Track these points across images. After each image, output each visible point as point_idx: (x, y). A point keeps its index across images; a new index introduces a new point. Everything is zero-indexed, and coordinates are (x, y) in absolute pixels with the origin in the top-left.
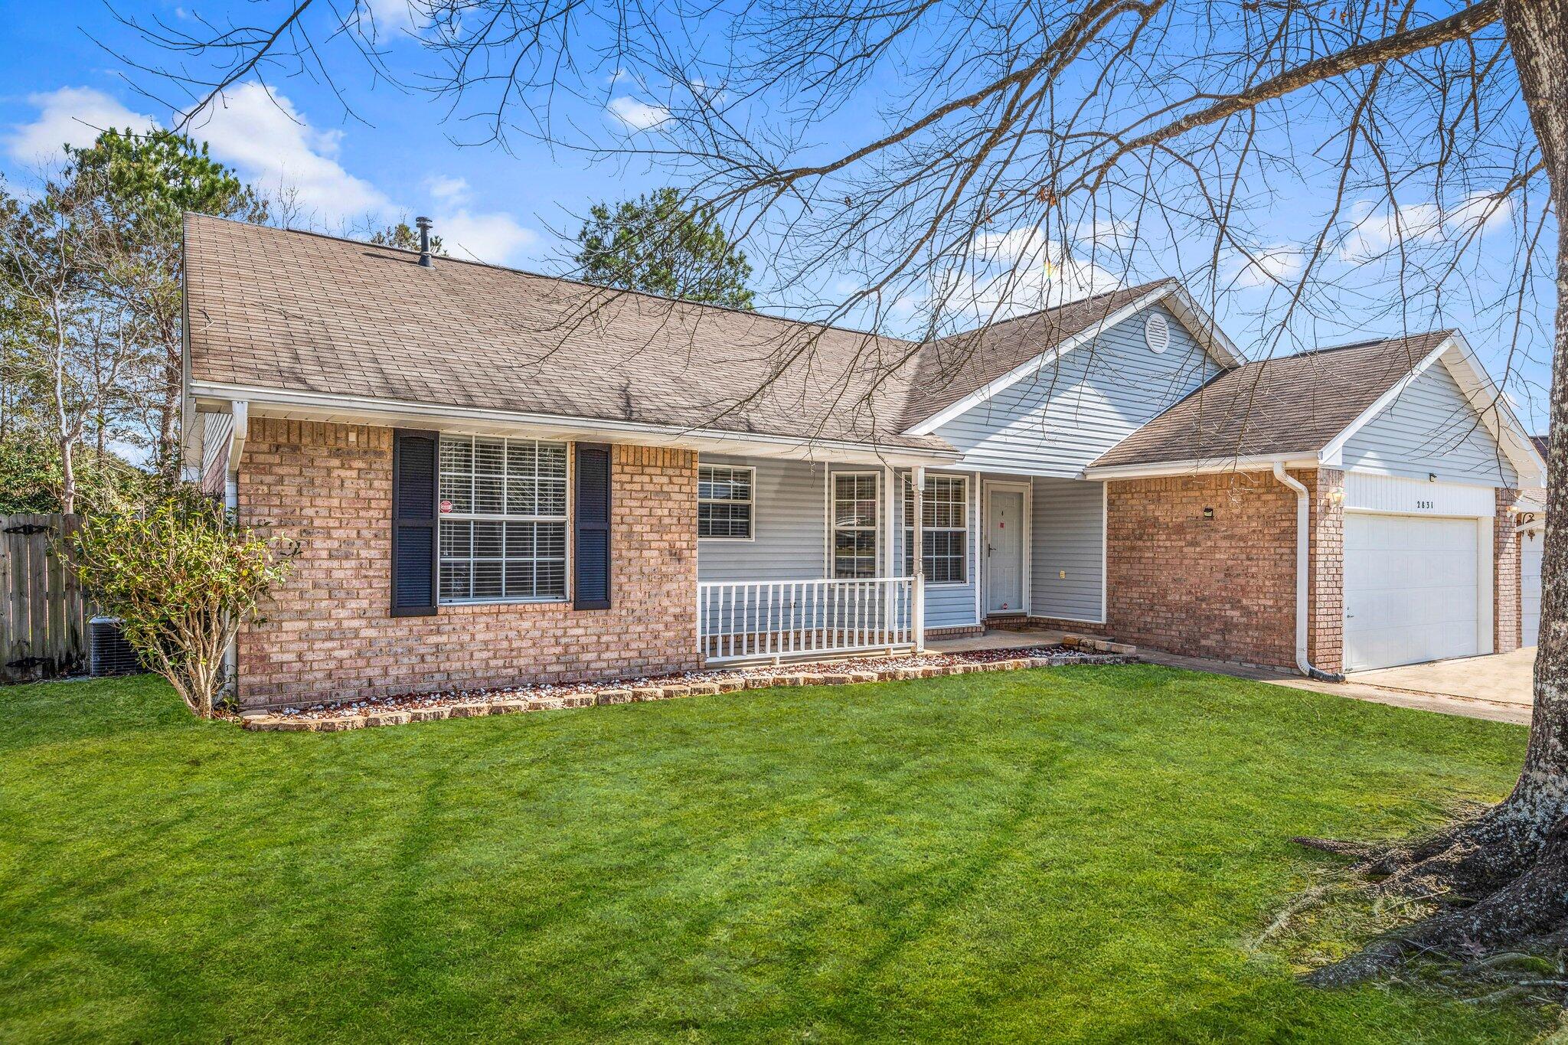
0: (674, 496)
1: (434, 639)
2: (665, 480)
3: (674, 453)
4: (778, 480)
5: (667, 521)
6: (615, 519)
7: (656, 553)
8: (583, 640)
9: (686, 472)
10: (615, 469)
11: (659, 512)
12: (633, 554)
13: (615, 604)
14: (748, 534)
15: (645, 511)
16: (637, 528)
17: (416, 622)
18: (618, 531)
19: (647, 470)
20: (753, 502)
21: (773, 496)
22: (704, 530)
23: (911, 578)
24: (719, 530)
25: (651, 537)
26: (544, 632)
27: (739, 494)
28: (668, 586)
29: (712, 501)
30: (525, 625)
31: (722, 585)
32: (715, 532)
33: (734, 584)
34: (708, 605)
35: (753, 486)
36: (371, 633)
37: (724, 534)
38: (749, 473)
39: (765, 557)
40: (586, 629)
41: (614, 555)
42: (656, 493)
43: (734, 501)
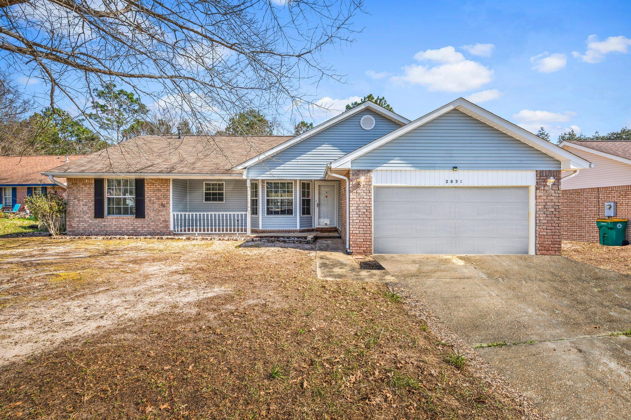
1: (104, 223)
2: (160, 186)
3: (162, 180)
4: (233, 185)
5: (160, 197)
6: (146, 197)
7: (157, 205)
8: (138, 225)
9: (166, 184)
10: (145, 184)
11: (158, 195)
12: (151, 205)
13: (146, 217)
14: (222, 200)
15: (154, 195)
16: (152, 199)
17: (100, 219)
18: (147, 200)
19: (155, 184)
20: (224, 192)
21: (231, 190)
22: (207, 199)
23: (245, 213)
24: (215, 199)
25: (156, 201)
26: (129, 223)
27: (219, 189)
28: (160, 213)
29: (211, 192)
30: (124, 221)
31: (179, 213)
32: (213, 200)
33: (183, 213)
34: (176, 218)
35: (224, 187)
36: (91, 221)
37: (216, 200)
38: (223, 184)
39: (228, 207)
40: (139, 223)
41: (146, 205)
42: (157, 190)
43: (217, 192)
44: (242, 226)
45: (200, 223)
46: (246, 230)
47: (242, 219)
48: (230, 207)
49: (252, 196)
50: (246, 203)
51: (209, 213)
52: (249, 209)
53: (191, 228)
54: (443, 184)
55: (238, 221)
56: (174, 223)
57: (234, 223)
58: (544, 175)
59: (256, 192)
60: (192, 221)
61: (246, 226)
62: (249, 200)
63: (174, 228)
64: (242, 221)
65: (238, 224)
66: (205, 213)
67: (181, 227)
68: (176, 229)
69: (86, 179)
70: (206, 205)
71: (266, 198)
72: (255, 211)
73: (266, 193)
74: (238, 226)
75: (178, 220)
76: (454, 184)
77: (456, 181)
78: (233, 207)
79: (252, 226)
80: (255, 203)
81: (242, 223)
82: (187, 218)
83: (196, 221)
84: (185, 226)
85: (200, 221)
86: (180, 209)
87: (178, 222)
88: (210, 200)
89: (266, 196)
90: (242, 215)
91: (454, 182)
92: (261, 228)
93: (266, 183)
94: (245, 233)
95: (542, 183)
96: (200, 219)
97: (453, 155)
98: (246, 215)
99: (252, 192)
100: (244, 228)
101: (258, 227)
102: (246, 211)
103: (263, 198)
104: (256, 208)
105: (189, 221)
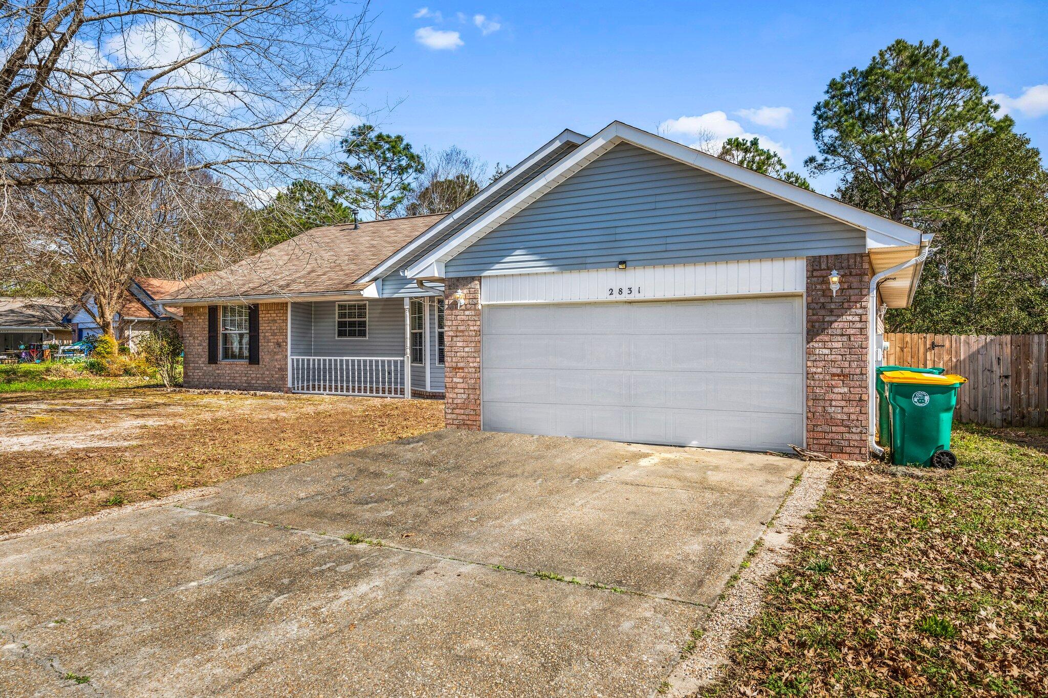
0: (278, 321)
1: (217, 372)
2: (275, 315)
3: (278, 304)
4: (380, 307)
5: (276, 331)
6: (260, 331)
7: (272, 344)
8: (252, 376)
9: (282, 311)
10: (260, 312)
11: (273, 328)
12: (266, 344)
13: (261, 363)
14: (364, 335)
15: (269, 328)
16: (267, 334)
17: (214, 365)
18: (261, 335)
19: (270, 312)
20: (367, 319)
21: (378, 315)
22: (341, 334)
23: (402, 359)
24: (352, 334)
25: (271, 337)
26: (242, 371)
27: (360, 316)
28: (276, 357)
29: (347, 319)
30: (238, 369)
31: (301, 358)
32: (350, 335)
33: (306, 358)
34: (295, 366)
35: (367, 311)
36: (205, 368)
37: (354, 335)
38: (365, 305)
39: (374, 348)
40: (253, 371)
41: (260, 344)
42: (272, 320)
43: (357, 319)
44: (396, 383)
45: (330, 376)
46: (402, 392)
47: (396, 370)
48: (377, 348)
49: (413, 328)
50: (402, 340)
51: (344, 358)
52: (408, 351)
53: (316, 383)
54: (604, 296)
55: (389, 373)
56: (293, 374)
57: (384, 378)
58: (823, 266)
59: (420, 318)
60: (319, 372)
61: (402, 383)
62: (408, 335)
63: (293, 382)
64: (396, 375)
65: (390, 378)
66: (338, 358)
67: (303, 382)
68: (296, 385)
69: (200, 307)
70: (339, 343)
71: (437, 330)
72: (417, 356)
73: (436, 321)
74: (390, 383)
75: (298, 369)
76: (625, 297)
77: (630, 289)
78: (382, 348)
79: (413, 385)
80: (417, 339)
81: (396, 379)
82: (311, 366)
83: (325, 373)
84: (308, 381)
85: (330, 373)
86: (302, 351)
87: (298, 373)
88: (345, 335)
89: (436, 326)
90: (396, 362)
91: (626, 291)
92: (428, 389)
93: (436, 301)
94: (402, 396)
95: (818, 287)
96: (330, 369)
97: (618, 237)
98: (402, 362)
99: (413, 320)
100: (399, 387)
101: (424, 386)
102: (404, 355)
103: (433, 330)
104: (420, 350)
105: (314, 372)
